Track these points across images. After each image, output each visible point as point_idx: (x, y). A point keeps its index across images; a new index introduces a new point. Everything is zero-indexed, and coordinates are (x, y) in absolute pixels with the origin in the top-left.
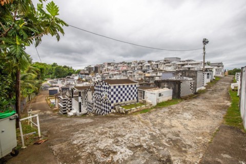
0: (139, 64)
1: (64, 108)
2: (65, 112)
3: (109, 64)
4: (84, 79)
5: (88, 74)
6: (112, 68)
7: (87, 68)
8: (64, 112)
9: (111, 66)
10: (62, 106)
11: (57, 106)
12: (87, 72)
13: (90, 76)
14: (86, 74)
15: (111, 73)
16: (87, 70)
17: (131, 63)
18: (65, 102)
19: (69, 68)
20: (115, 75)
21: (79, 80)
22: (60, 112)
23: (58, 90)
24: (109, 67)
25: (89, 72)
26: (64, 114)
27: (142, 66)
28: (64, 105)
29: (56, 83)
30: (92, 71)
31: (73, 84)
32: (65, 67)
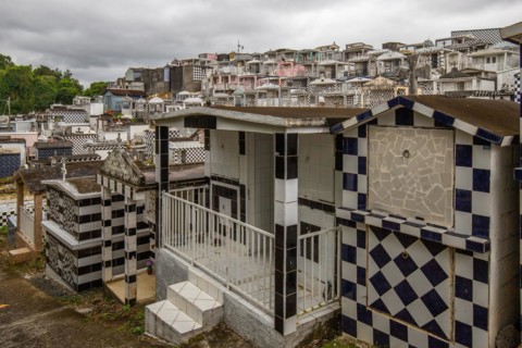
0: (348, 54)
1: (82, 254)
2: (90, 277)
3: (223, 58)
4: (127, 114)
5: (144, 95)
6: (239, 71)
7: (135, 71)
8: (81, 280)
9: (235, 64)
10: (72, 241)
11: (27, 234)
12: (139, 86)
13: (156, 100)
14: (135, 95)
15: (241, 89)
16: (137, 80)
17: (314, 53)
18: (97, 217)
19: (58, 76)
20: (261, 95)
21: (110, 119)
22: (49, 273)
23: (23, 157)
24: (226, 70)
25: (146, 86)
26: (82, 288)
27: (365, 63)
28: (83, 236)
29: (10, 129)
30: (160, 84)
31: (86, 130)
32: (43, 71)
